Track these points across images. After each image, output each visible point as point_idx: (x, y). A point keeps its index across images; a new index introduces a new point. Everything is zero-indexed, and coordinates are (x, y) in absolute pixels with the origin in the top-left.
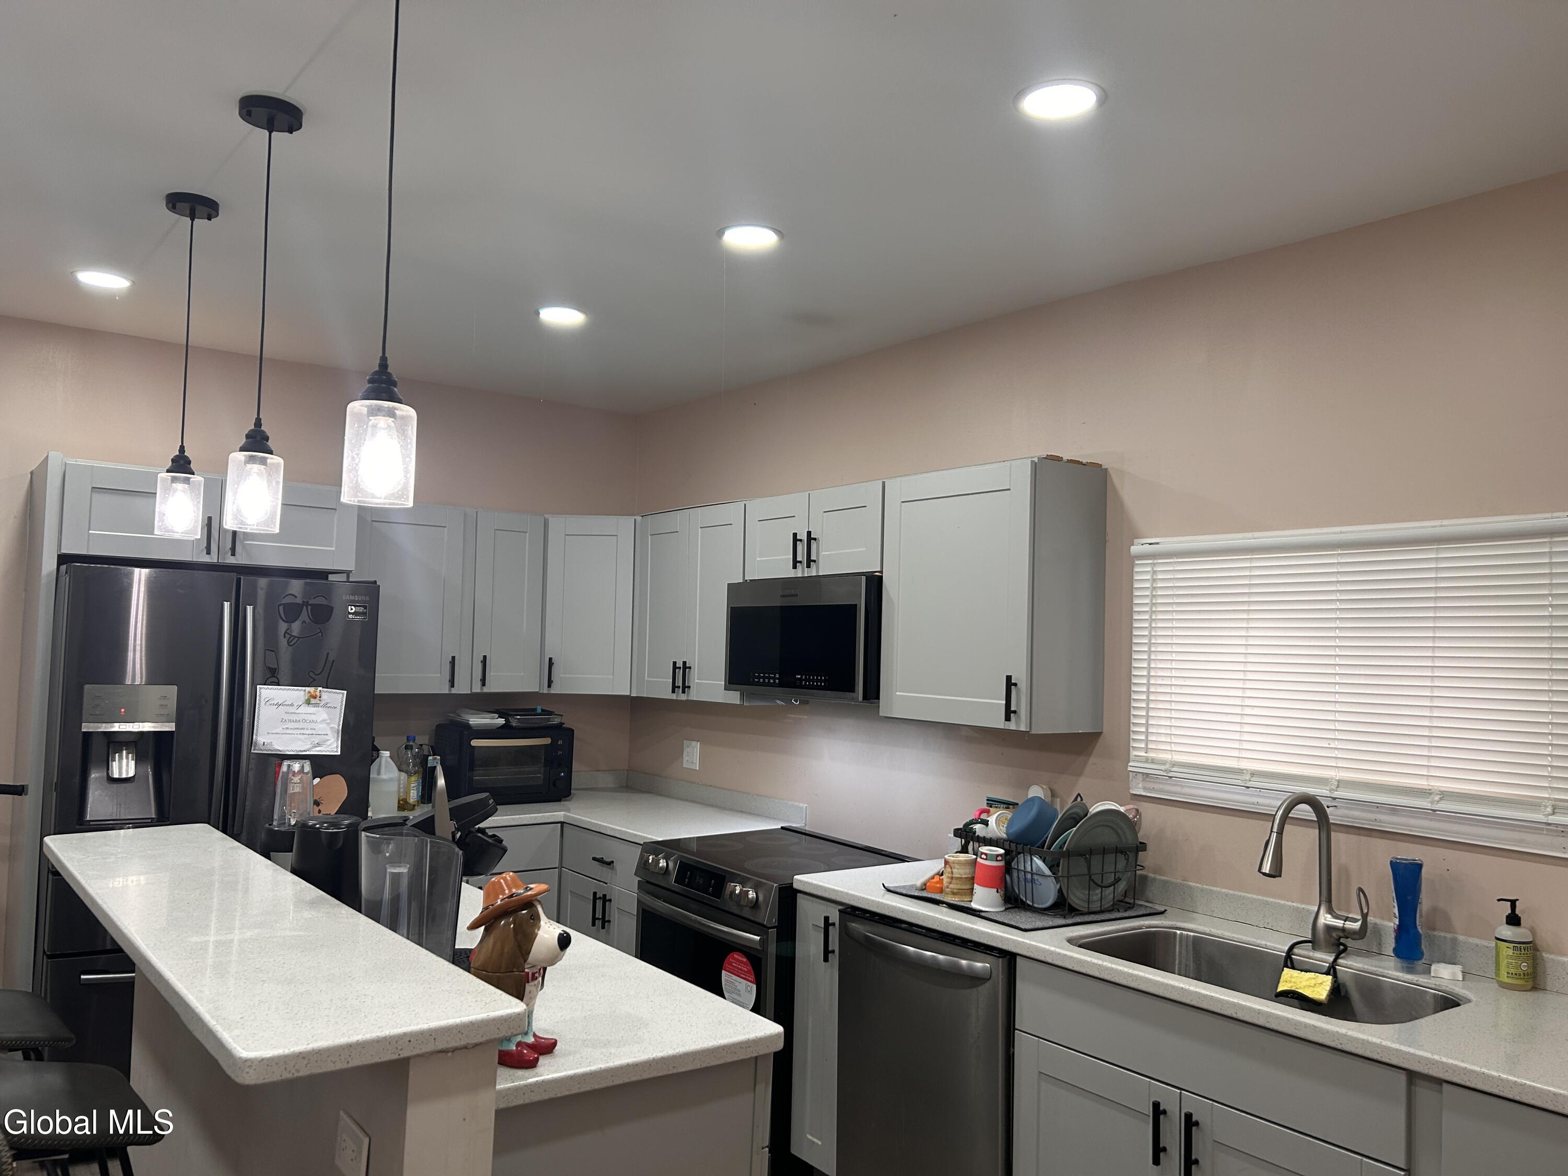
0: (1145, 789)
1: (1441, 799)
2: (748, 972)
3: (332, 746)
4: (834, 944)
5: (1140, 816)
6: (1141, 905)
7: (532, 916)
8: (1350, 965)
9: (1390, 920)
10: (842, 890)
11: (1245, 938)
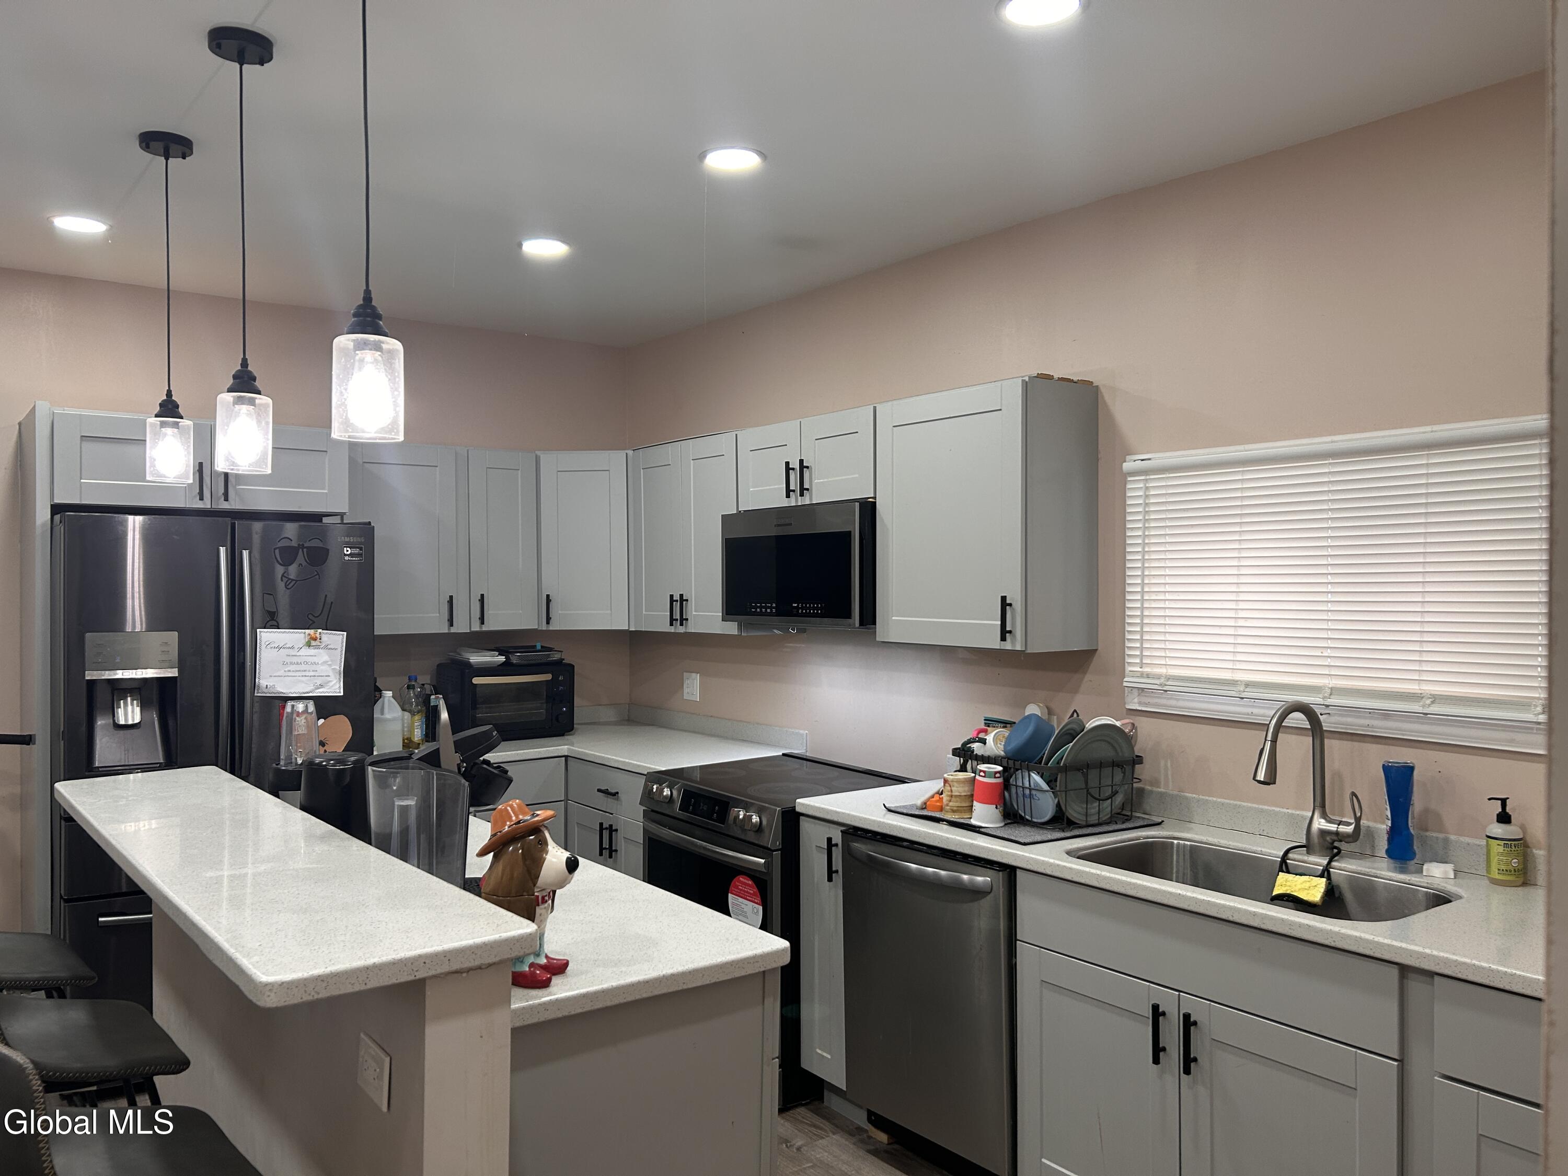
0: (1140, 703)
1: (1433, 702)
2: (754, 894)
3: (335, 687)
4: (838, 864)
5: (1136, 730)
6: (1139, 817)
7: (540, 841)
8: (1344, 868)
9: (1383, 823)
10: (844, 811)
11: (1240, 845)
